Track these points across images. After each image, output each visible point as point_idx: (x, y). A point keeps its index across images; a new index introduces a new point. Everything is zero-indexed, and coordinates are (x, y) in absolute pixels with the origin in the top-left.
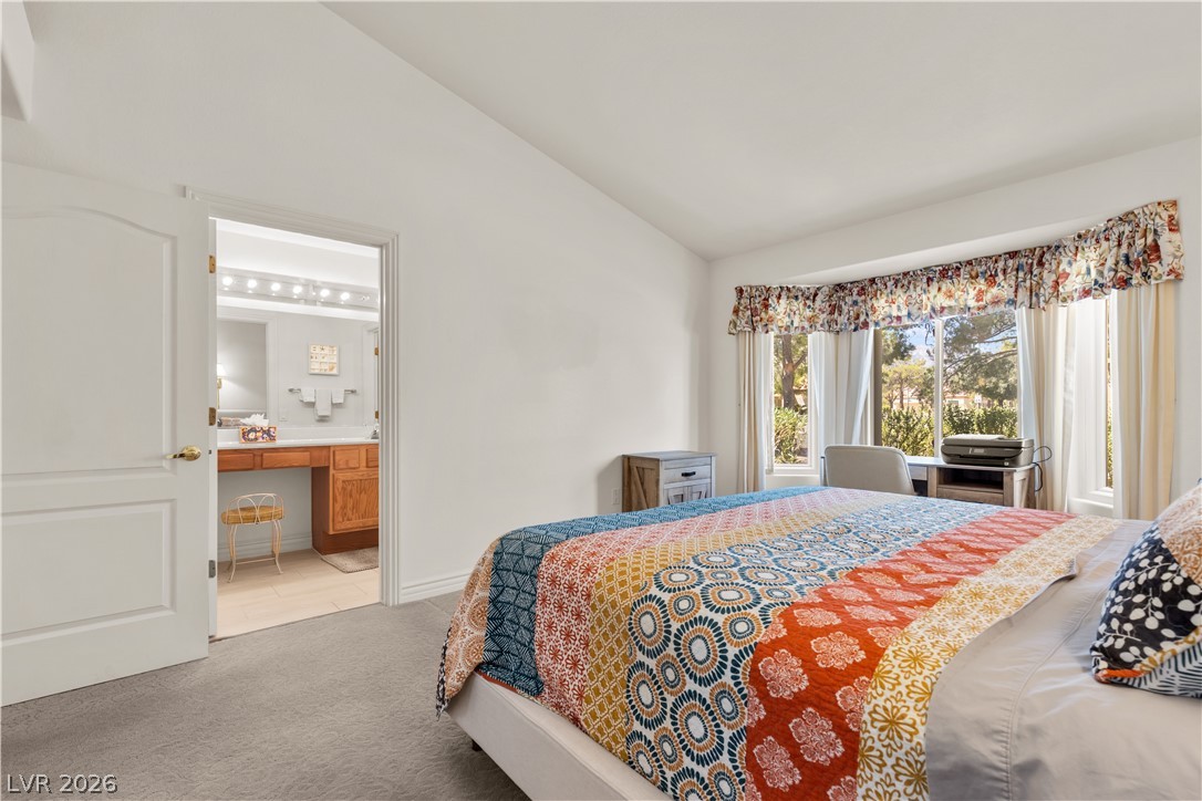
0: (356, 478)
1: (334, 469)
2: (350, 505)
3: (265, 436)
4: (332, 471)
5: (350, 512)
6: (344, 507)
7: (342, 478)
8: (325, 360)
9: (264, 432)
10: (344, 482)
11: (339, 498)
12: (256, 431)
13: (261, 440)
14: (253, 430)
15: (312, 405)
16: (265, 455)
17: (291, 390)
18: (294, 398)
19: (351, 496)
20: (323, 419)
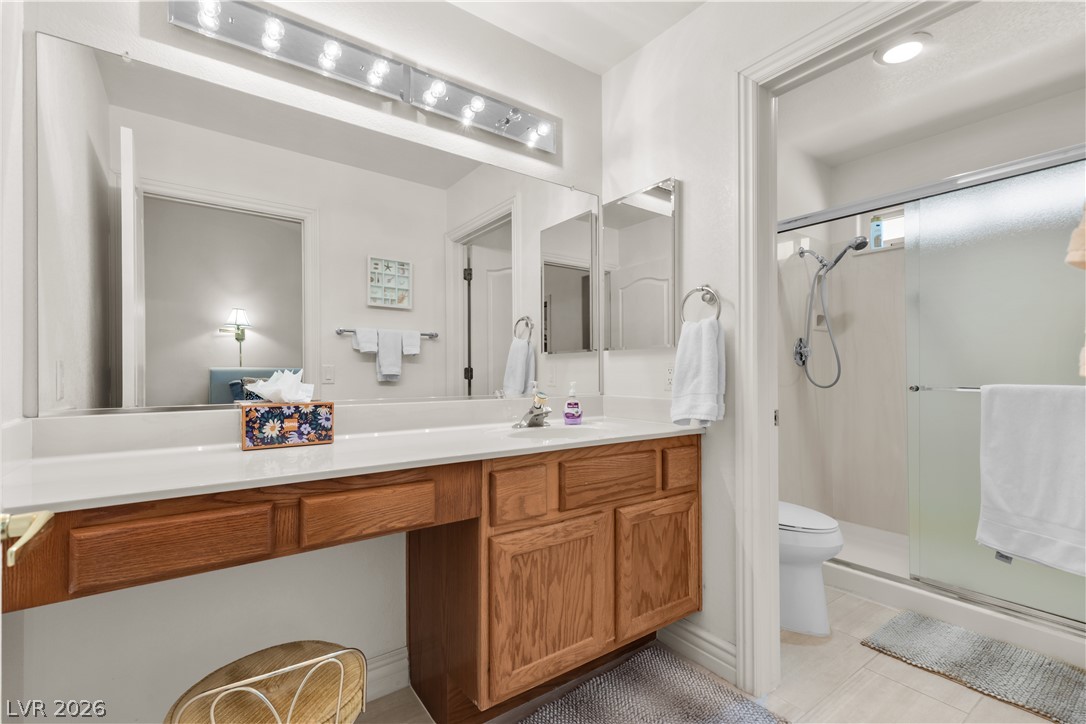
0: (541, 542)
1: (492, 524)
2: (527, 622)
3: (306, 428)
4: (485, 531)
5: (527, 640)
6: (516, 629)
7: (512, 549)
8: (391, 285)
9: (303, 418)
10: (514, 558)
11: (505, 607)
12: (282, 417)
13: (294, 439)
14: (276, 413)
15: (372, 357)
16: (310, 502)
17: (340, 333)
18: (346, 345)
19: (530, 595)
20: (389, 381)
